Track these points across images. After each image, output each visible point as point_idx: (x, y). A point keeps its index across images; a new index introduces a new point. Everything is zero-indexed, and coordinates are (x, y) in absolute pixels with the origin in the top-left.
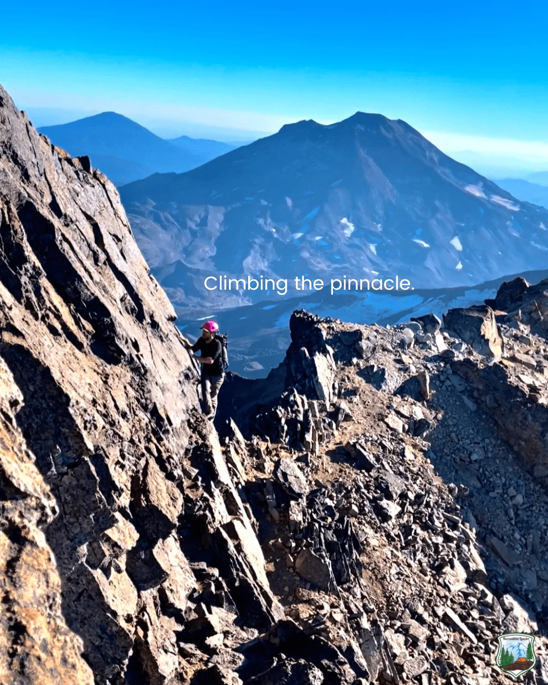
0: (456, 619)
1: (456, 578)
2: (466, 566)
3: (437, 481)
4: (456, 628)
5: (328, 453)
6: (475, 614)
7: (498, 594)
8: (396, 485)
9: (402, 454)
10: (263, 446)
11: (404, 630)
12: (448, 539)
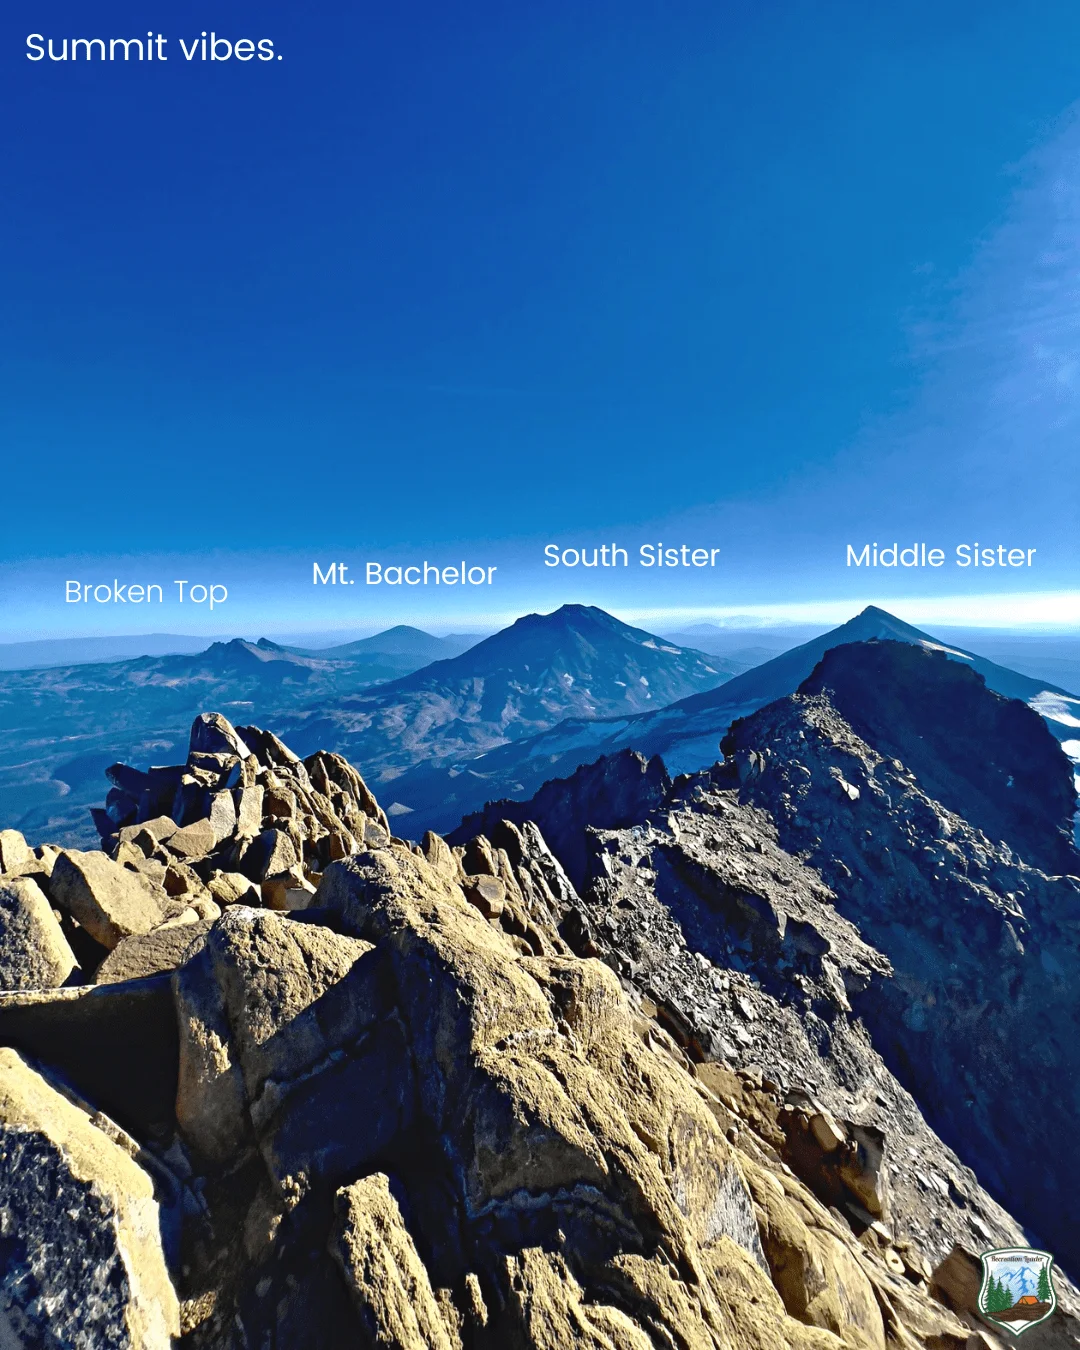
0: (678, 967)
1: (675, 950)
2: (678, 943)
3: (662, 907)
4: (678, 971)
5: (617, 904)
6: (685, 964)
7: (693, 954)
8: (646, 915)
9: (645, 897)
10: (594, 908)
11: (659, 975)
12: (670, 933)
